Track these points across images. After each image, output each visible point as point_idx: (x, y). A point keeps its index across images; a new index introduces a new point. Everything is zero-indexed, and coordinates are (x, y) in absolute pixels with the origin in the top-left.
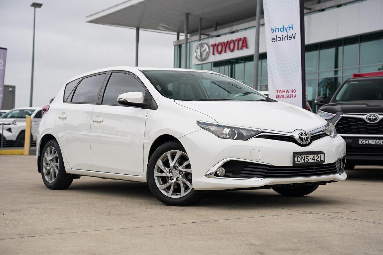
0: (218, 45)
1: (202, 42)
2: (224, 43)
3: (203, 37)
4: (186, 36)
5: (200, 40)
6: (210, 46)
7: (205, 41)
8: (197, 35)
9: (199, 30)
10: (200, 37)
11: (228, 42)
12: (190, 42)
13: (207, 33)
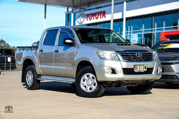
0: (90, 14)
1: (81, 13)
2: (93, 13)
3: (81, 10)
4: (73, 9)
5: (80, 12)
6: (85, 15)
7: (83, 12)
8: (78, 9)
9: (80, 6)
10: (80, 10)
11: (95, 13)
12: (74, 13)
13: (84, 8)
